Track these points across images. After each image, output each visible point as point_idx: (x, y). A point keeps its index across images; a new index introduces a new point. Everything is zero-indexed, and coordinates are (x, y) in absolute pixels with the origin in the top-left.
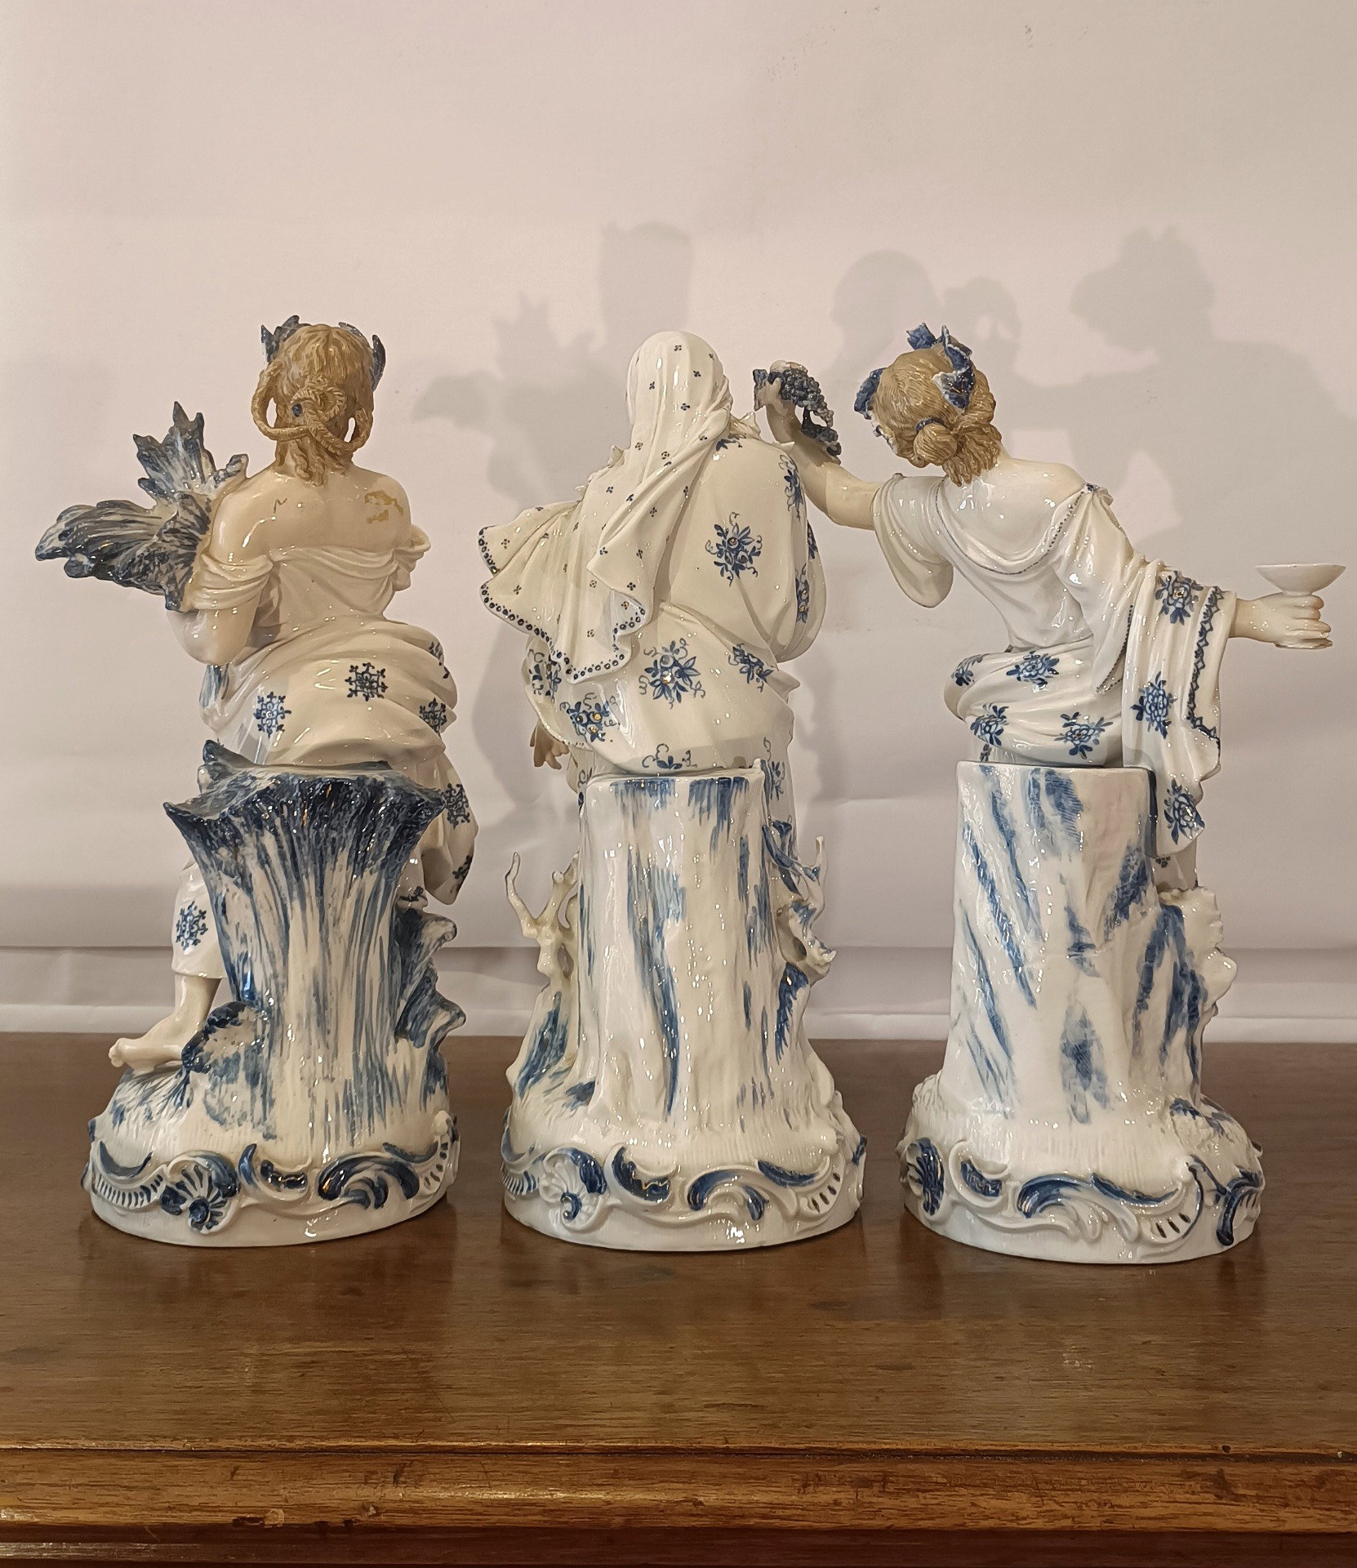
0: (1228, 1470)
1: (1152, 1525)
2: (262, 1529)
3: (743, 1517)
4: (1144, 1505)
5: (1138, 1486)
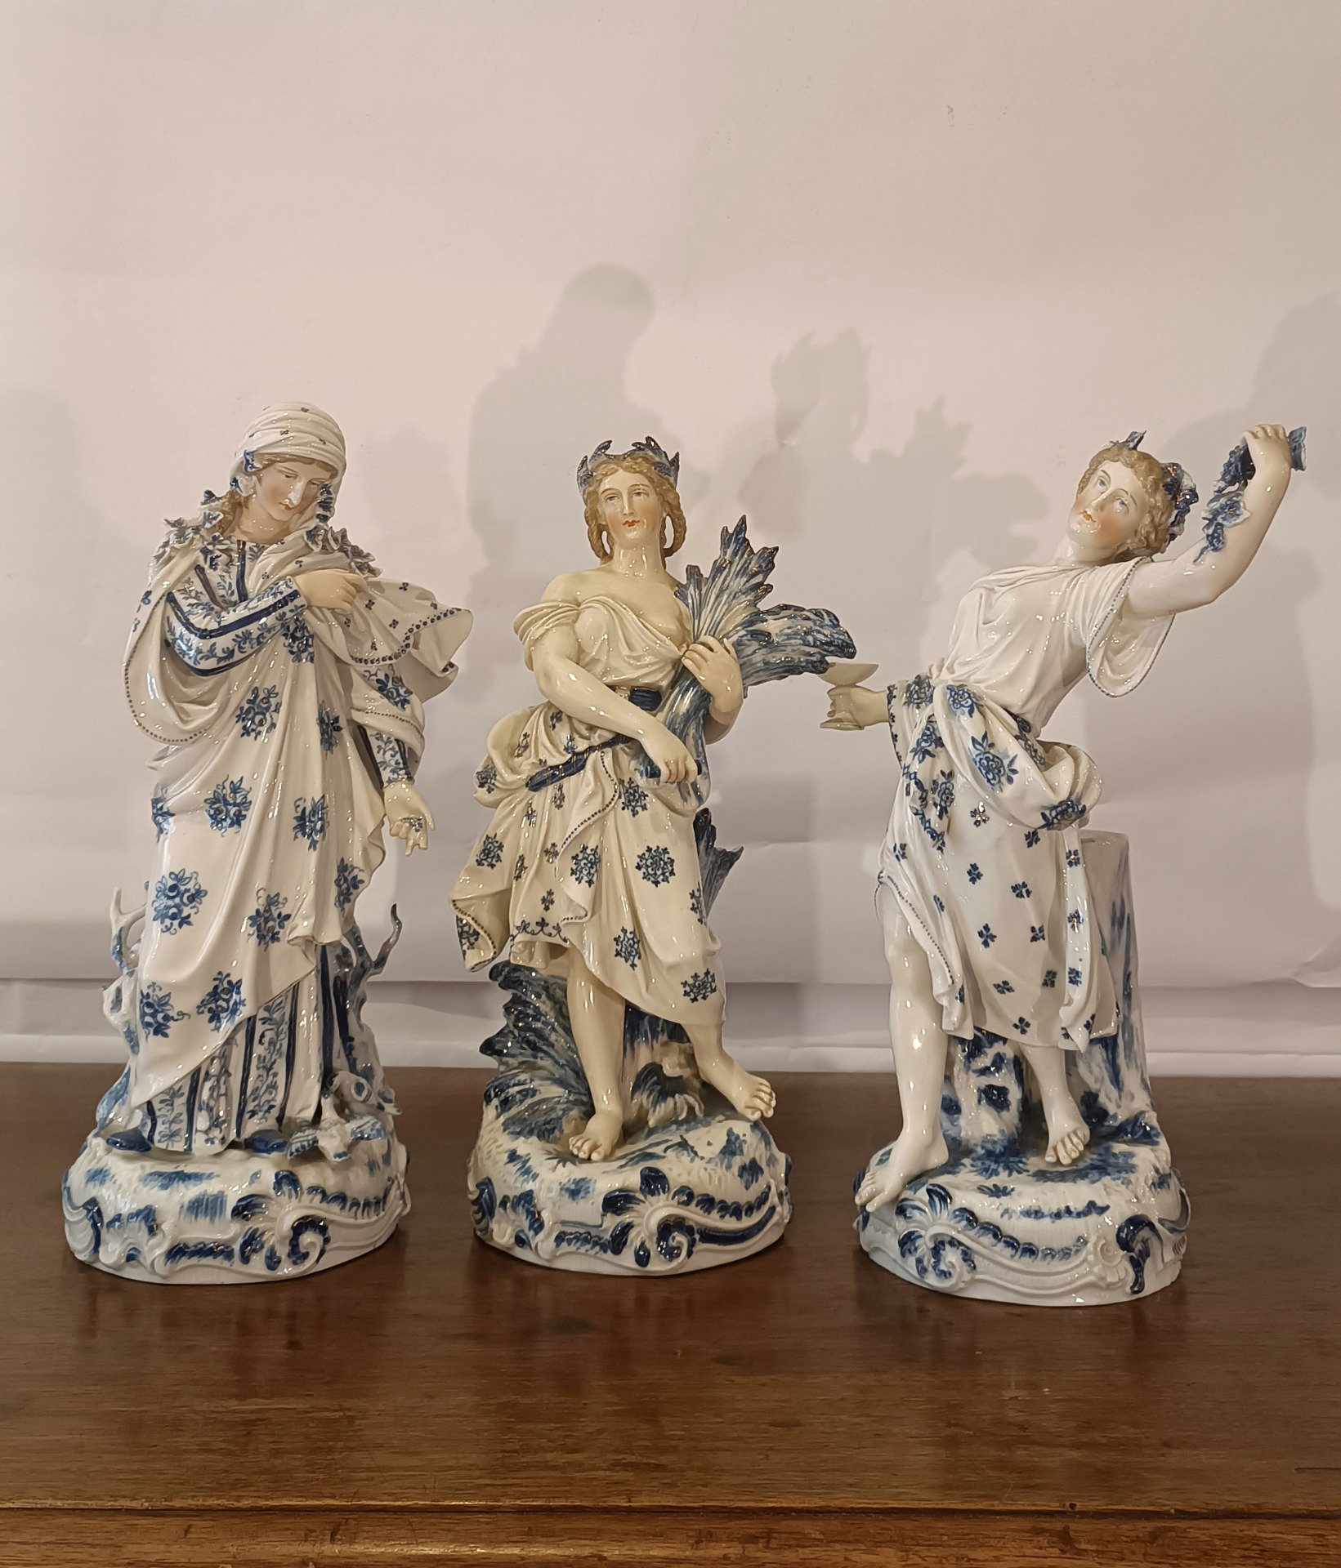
0: (1073, 1526)
4: (997, 1559)
5: (992, 1542)
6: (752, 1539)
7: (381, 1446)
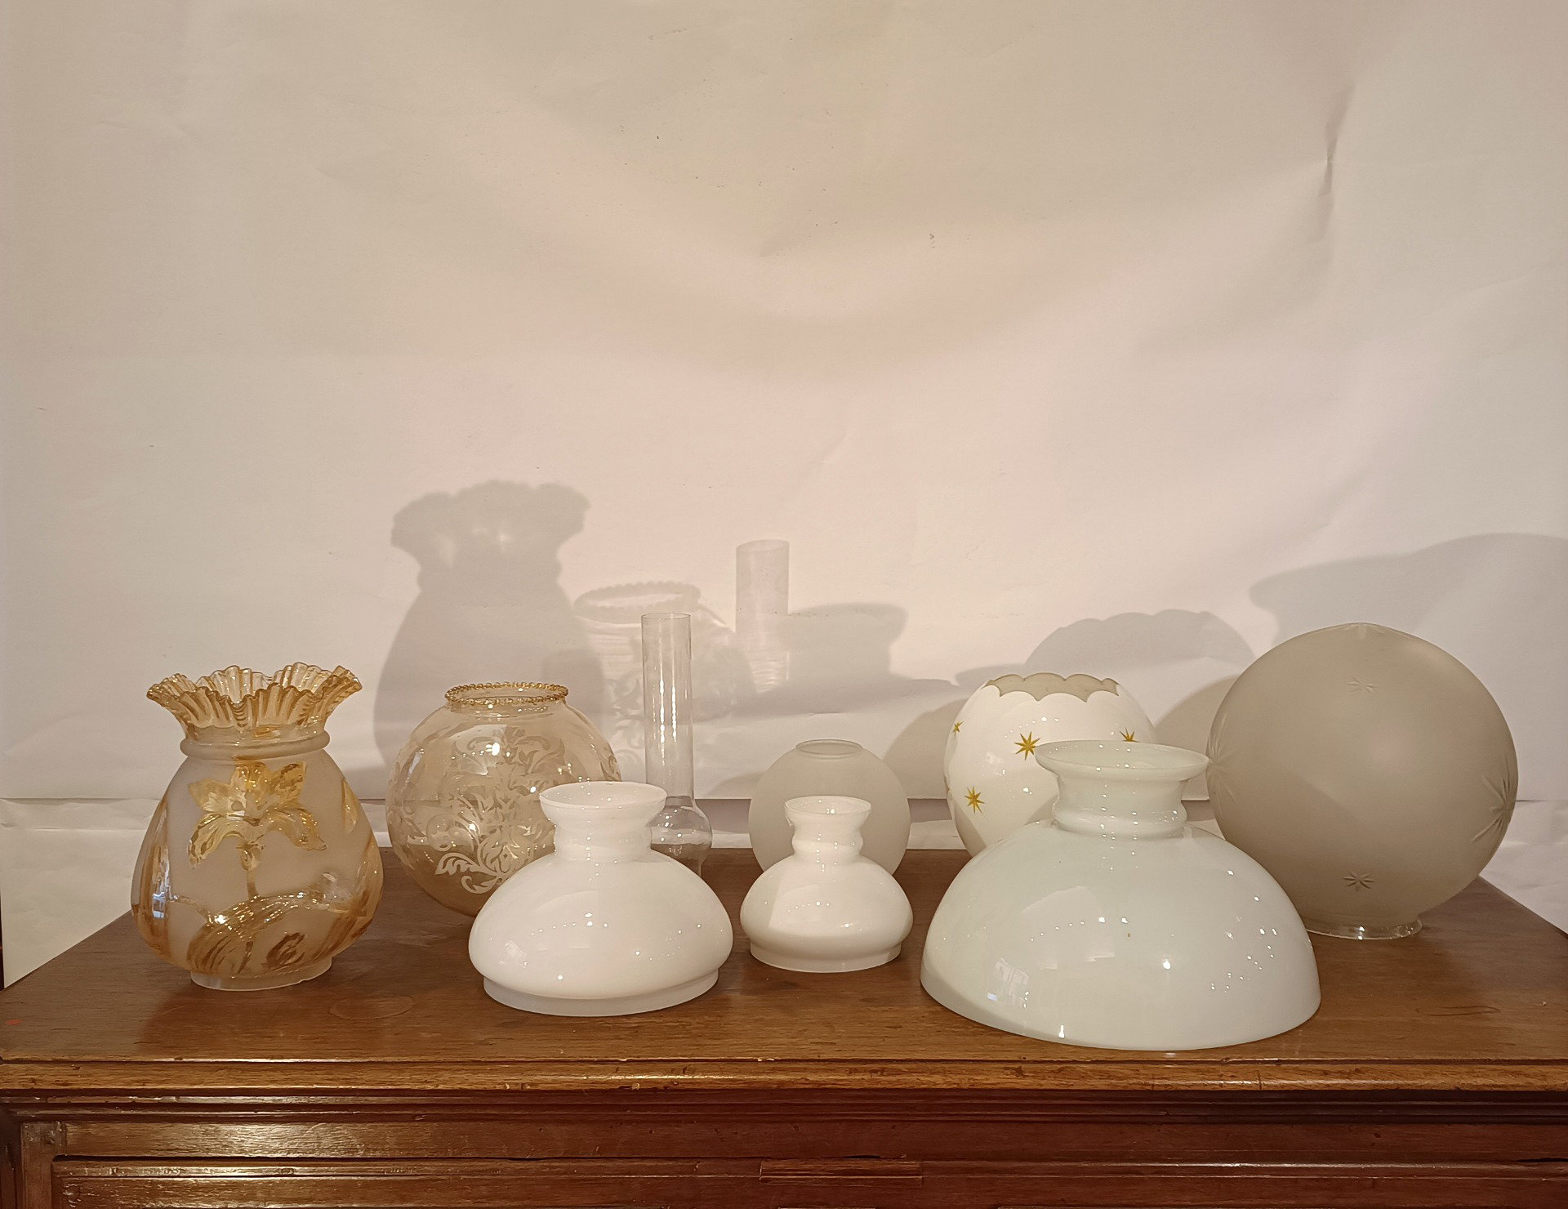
1: (989, 1087)
2: (630, 1091)
3: (825, 1084)
4: (987, 1079)
5: (985, 1072)
6: (875, 1071)
7: (700, 1036)
